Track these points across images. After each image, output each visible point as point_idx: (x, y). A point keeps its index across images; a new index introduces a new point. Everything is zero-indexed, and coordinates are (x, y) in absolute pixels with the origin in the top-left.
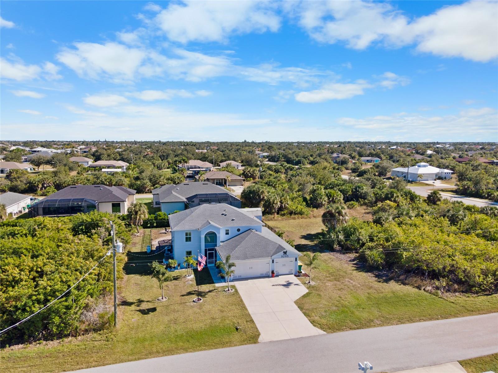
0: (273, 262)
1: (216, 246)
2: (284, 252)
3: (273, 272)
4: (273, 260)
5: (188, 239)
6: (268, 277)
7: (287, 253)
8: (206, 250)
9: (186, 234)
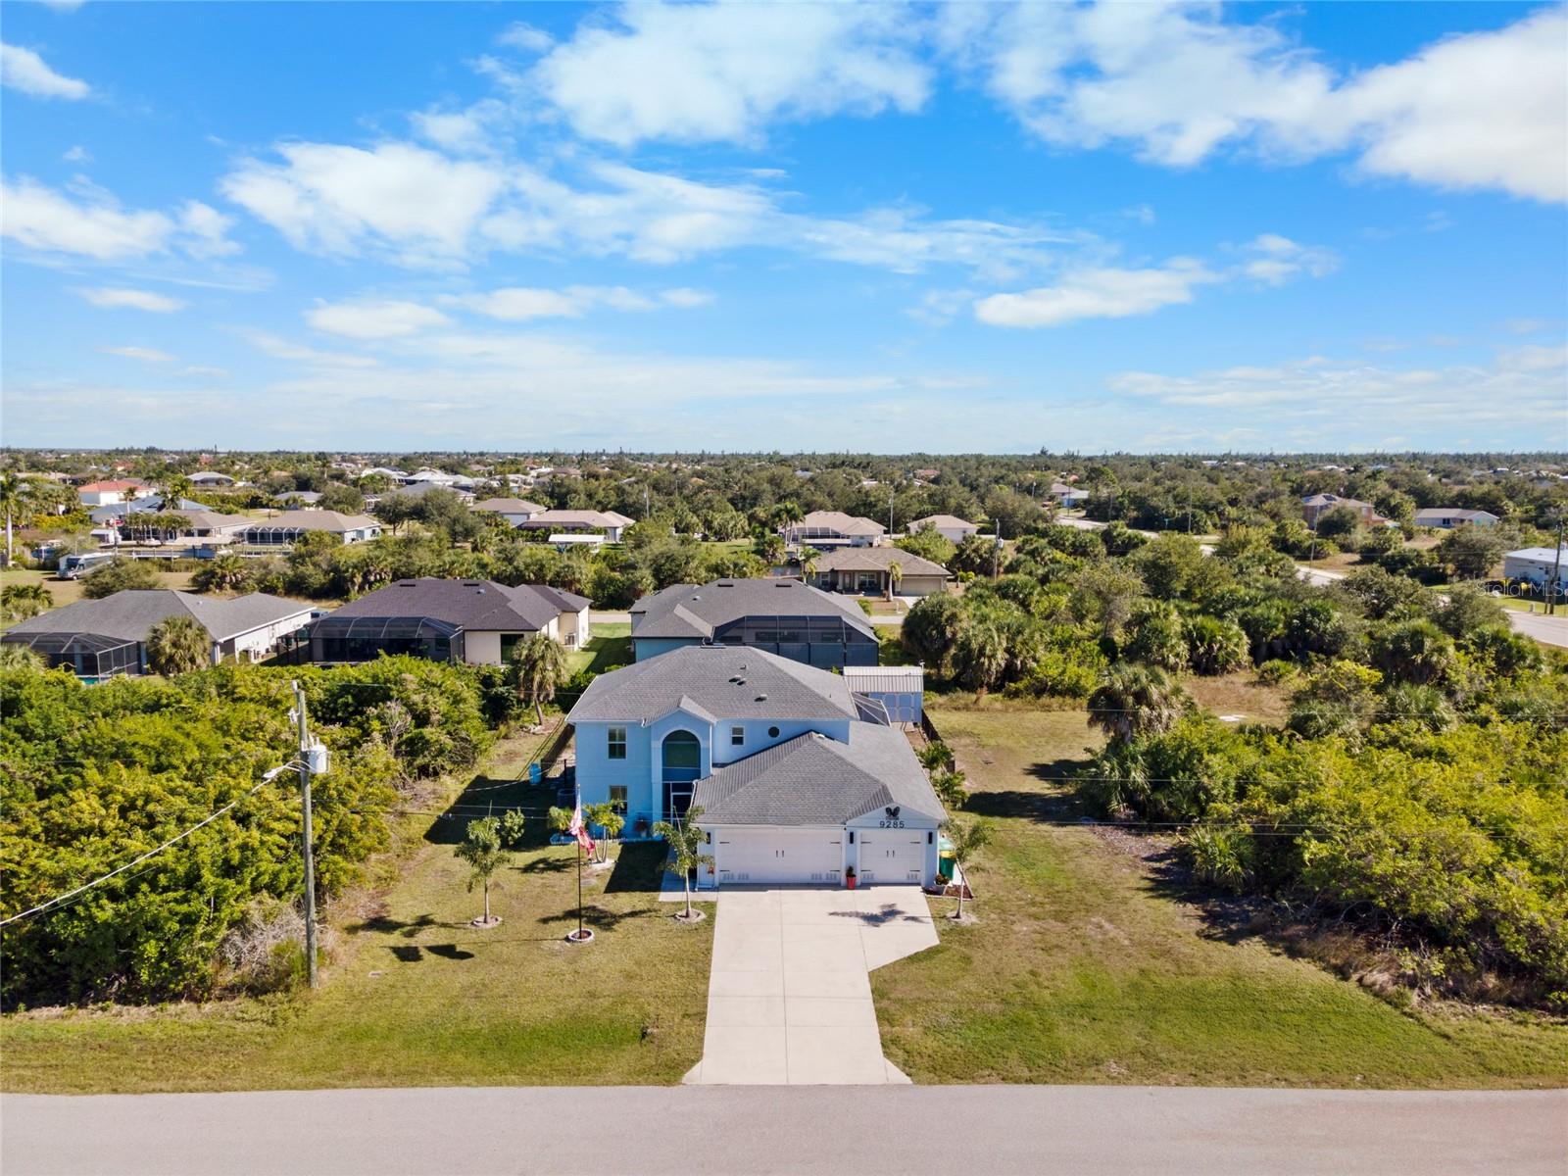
0: (852, 841)
1: (699, 778)
2: (888, 810)
3: (850, 873)
4: (852, 835)
5: (617, 750)
6: (835, 886)
7: (900, 815)
8: (666, 789)
9: (612, 736)
